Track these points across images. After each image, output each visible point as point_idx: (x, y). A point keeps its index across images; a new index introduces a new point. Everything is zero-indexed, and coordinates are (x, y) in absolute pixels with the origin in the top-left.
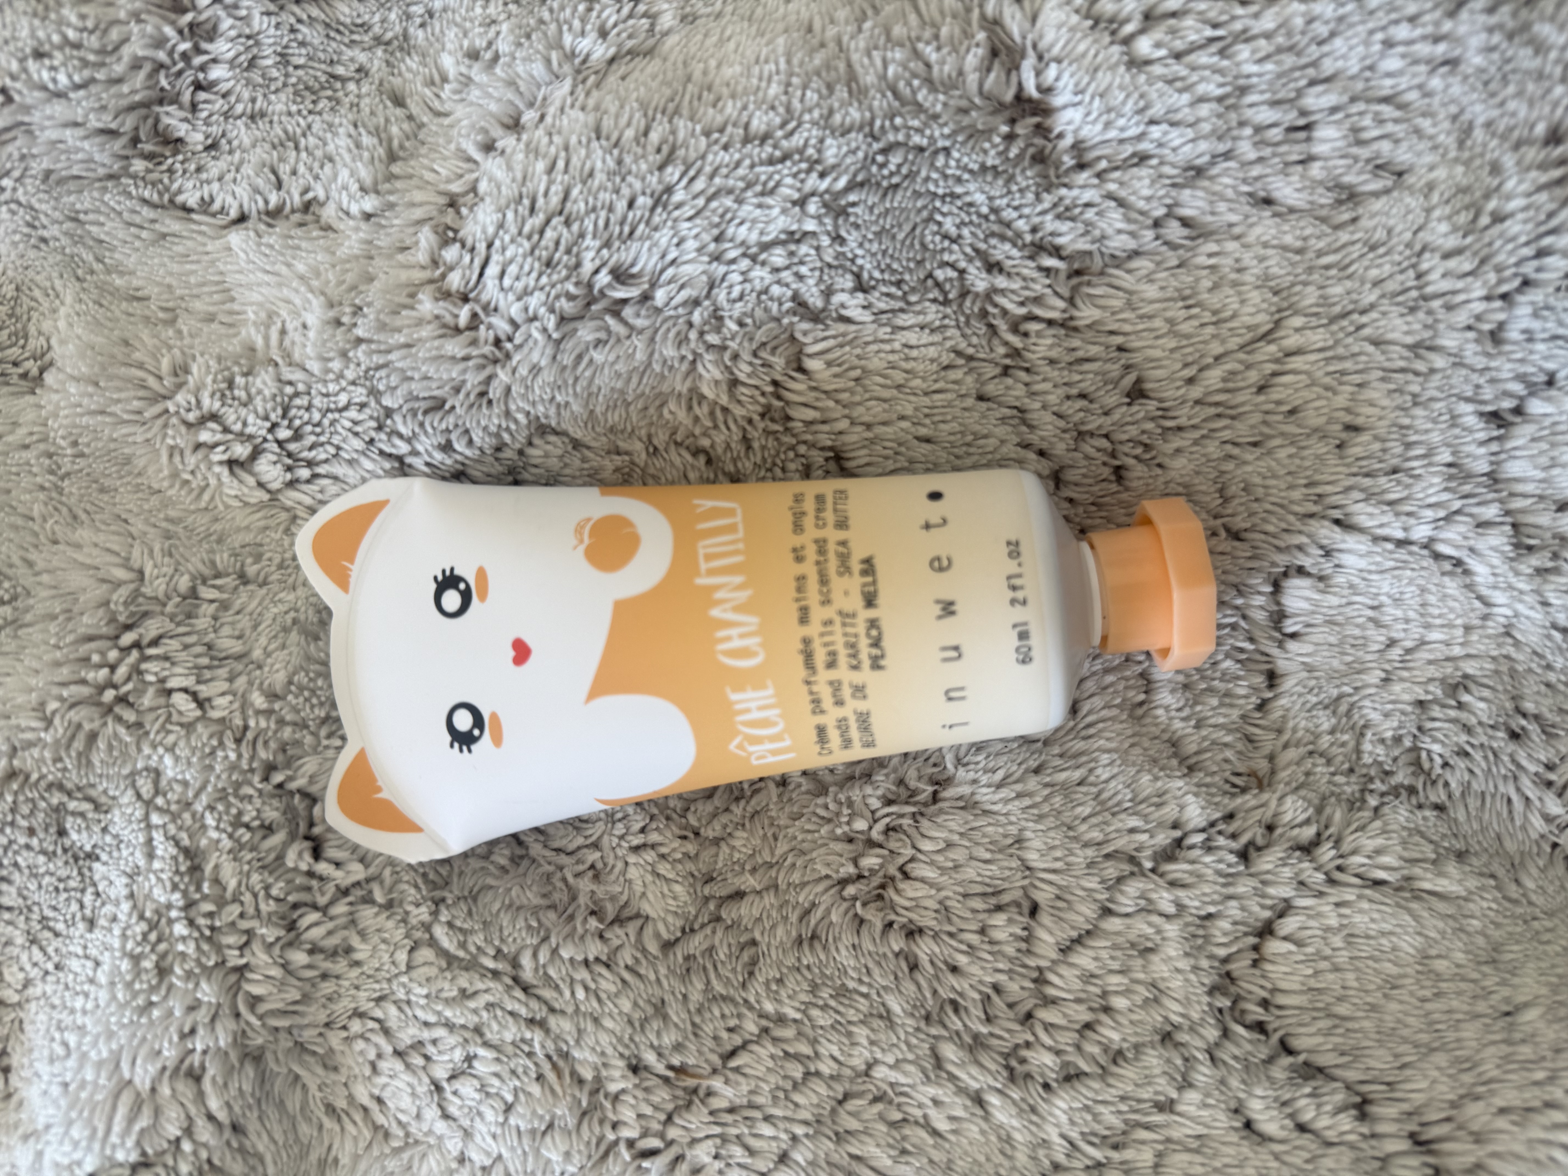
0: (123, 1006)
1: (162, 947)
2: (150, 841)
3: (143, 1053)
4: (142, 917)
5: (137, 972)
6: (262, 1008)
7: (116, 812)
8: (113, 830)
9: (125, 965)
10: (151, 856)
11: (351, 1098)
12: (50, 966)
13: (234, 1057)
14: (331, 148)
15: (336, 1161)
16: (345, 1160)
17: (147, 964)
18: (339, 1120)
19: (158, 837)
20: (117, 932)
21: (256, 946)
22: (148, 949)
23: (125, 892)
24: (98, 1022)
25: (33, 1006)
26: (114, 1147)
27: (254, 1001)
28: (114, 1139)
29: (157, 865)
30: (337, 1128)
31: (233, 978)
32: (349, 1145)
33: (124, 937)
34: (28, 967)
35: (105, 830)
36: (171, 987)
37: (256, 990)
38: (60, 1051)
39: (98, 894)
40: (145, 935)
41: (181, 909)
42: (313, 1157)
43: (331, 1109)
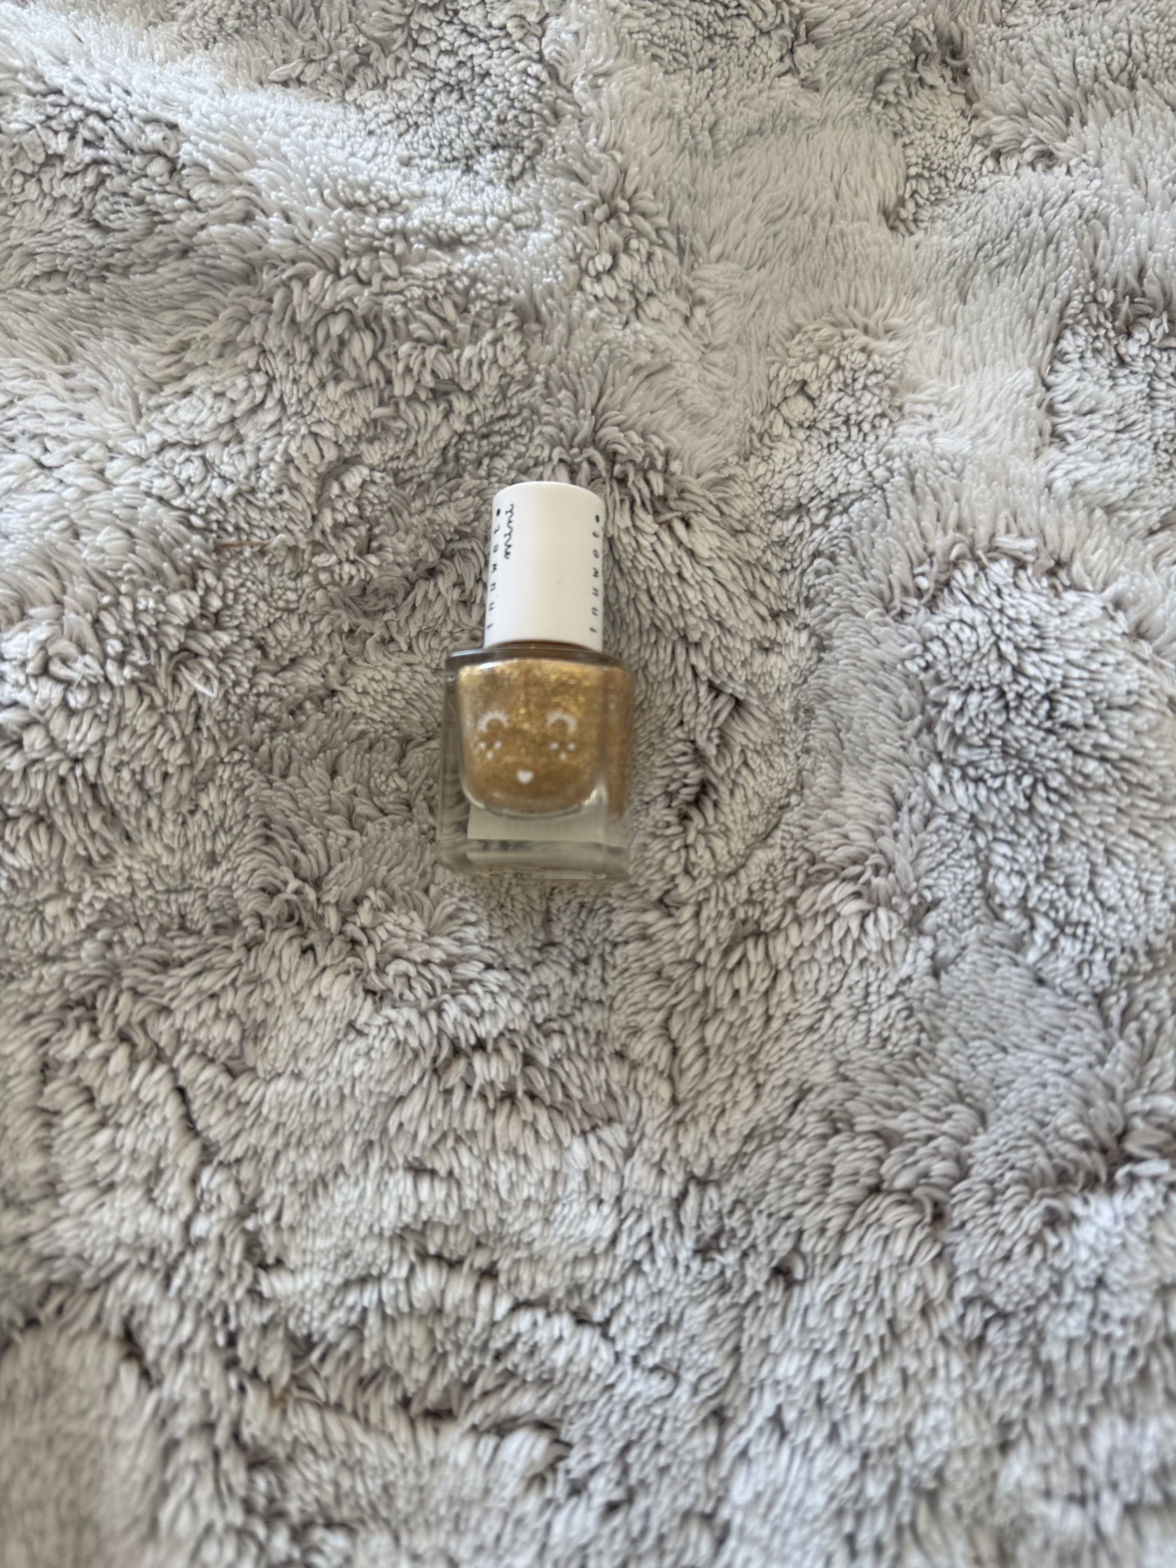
0: (325, 169)
1: (373, 209)
2: (471, 213)
3: (278, 178)
4: (402, 198)
5: (353, 186)
6: (296, 286)
7: (505, 192)
8: (489, 189)
9: (362, 178)
10: (459, 213)
11: (191, 367)
12: (372, 126)
13: (255, 254)
14: (1118, 459)
15: (136, 342)
16: (134, 350)
17: (359, 195)
18: (173, 352)
19: (476, 219)
20: (393, 177)
21: (355, 287)
22: (372, 197)
23: (428, 189)
24: (315, 149)
25: (339, 109)
26: (196, 144)
27: (304, 279)
28: (203, 143)
29: (449, 215)
30: (165, 349)
31: (330, 263)
32: (147, 356)
33: (388, 182)
34: (376, 109)
35: (490, 182)
36: (332, 208)
37: (314, 282)
38: (295, 120)
39: (431, 170)
40: (386, 198)
41: (404, 226)
42: (142, 322)
43: (184, 346)
